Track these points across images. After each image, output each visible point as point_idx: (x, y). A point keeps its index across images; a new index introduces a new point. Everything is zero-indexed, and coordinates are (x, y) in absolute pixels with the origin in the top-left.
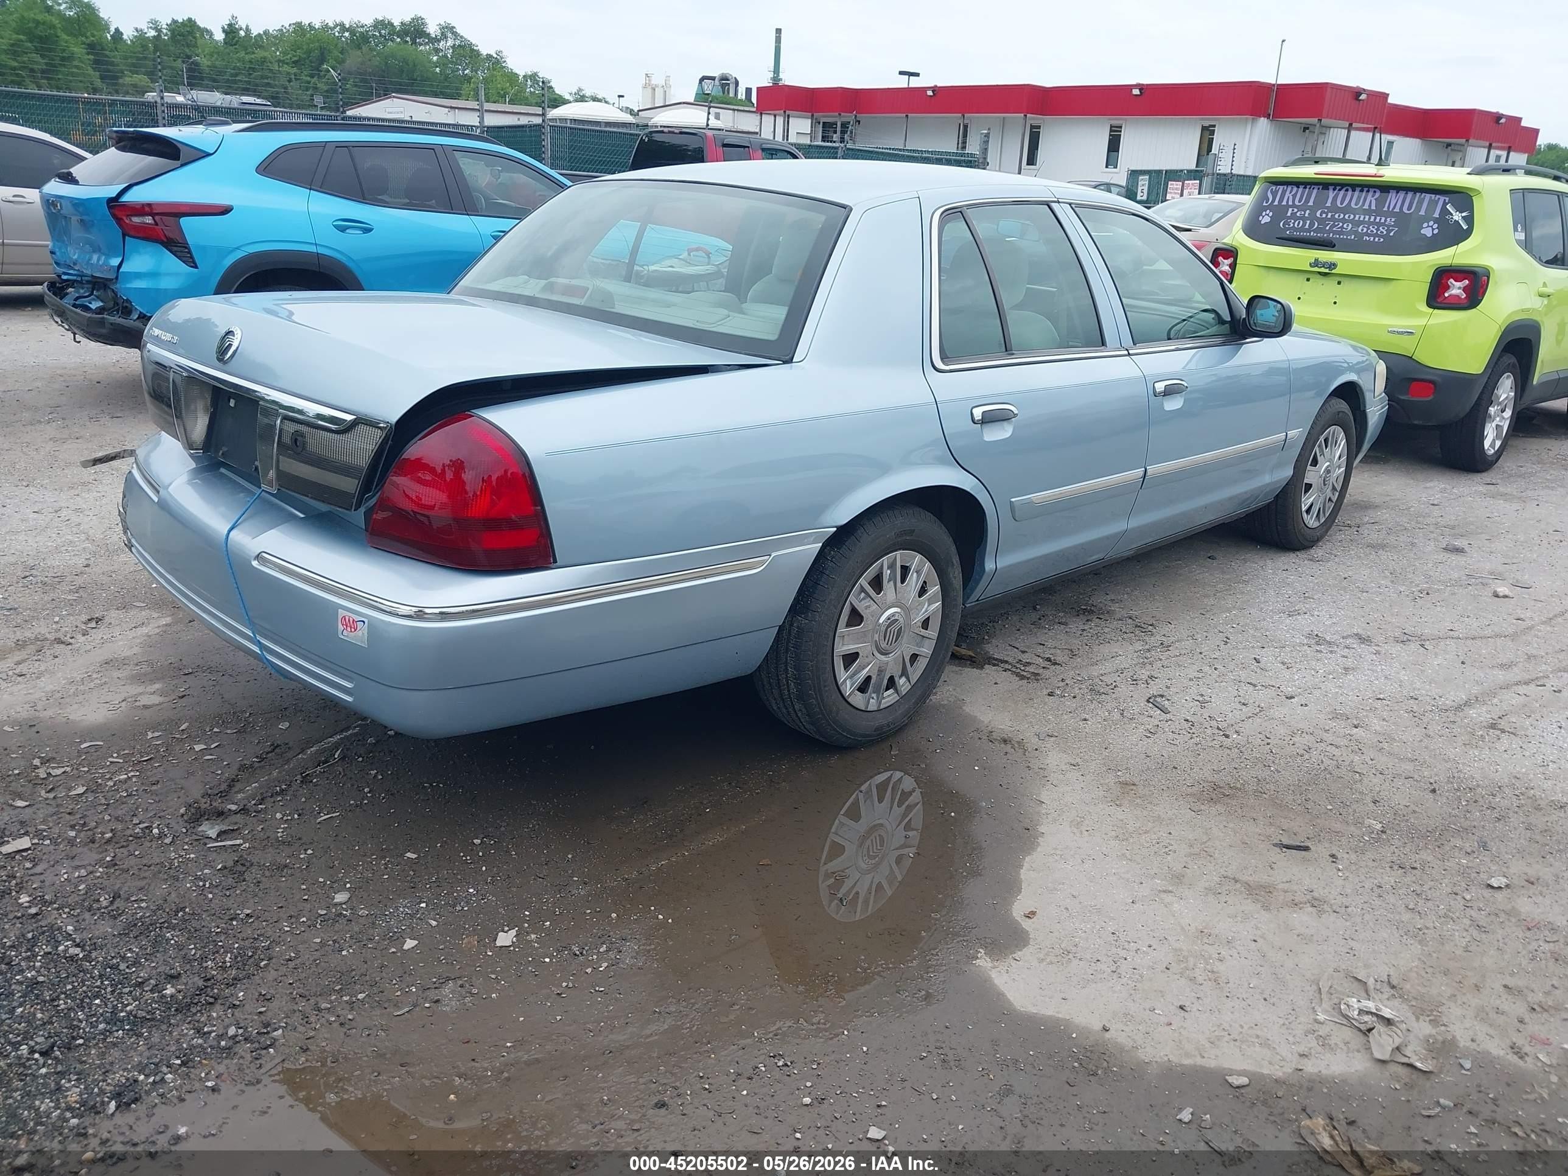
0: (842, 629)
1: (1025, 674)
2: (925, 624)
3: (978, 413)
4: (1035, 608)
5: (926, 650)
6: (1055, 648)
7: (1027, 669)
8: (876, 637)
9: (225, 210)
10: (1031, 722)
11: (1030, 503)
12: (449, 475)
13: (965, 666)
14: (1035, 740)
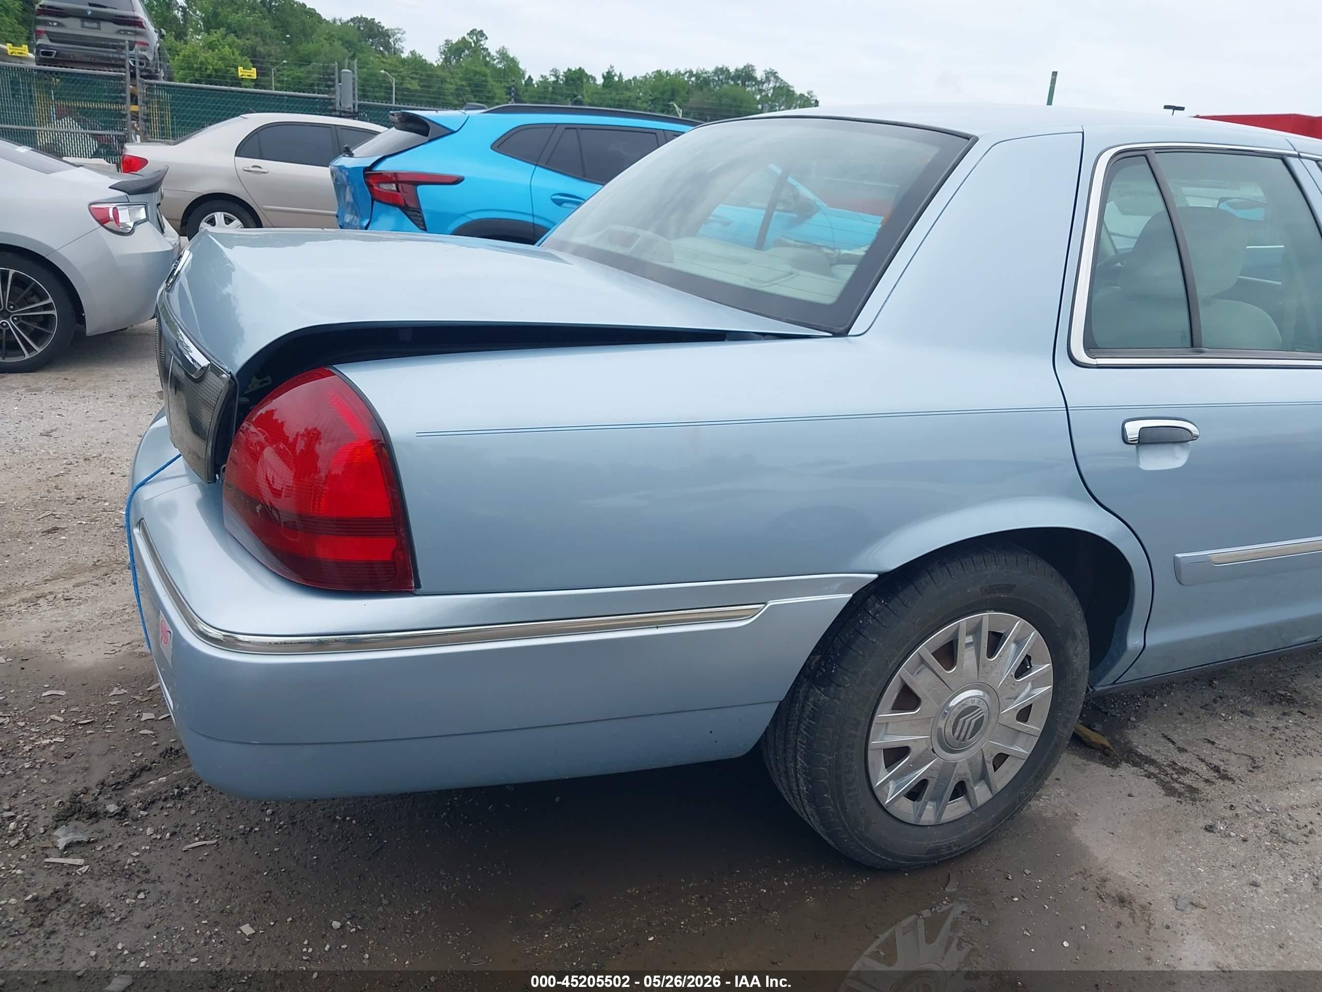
0: (884, 714)
1: (1177, 786)
2: (1024, 714)
3: (1133, 429)
4: (1211, 684)
5: (1022, 750)
6: (1229, 751)
7: (1183, 779)
8: (941, 724)
9: (457, 181)
10: (1170, 874)
11: (1206, 561)
12: (301, 445)
13: (1091, 758)
14: (1169, 908)
